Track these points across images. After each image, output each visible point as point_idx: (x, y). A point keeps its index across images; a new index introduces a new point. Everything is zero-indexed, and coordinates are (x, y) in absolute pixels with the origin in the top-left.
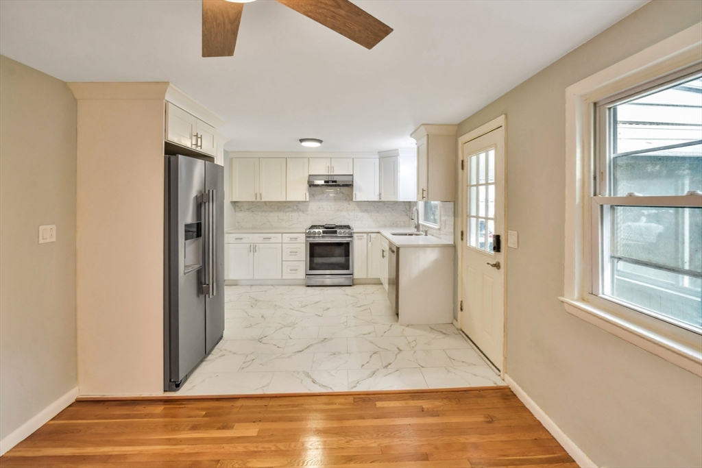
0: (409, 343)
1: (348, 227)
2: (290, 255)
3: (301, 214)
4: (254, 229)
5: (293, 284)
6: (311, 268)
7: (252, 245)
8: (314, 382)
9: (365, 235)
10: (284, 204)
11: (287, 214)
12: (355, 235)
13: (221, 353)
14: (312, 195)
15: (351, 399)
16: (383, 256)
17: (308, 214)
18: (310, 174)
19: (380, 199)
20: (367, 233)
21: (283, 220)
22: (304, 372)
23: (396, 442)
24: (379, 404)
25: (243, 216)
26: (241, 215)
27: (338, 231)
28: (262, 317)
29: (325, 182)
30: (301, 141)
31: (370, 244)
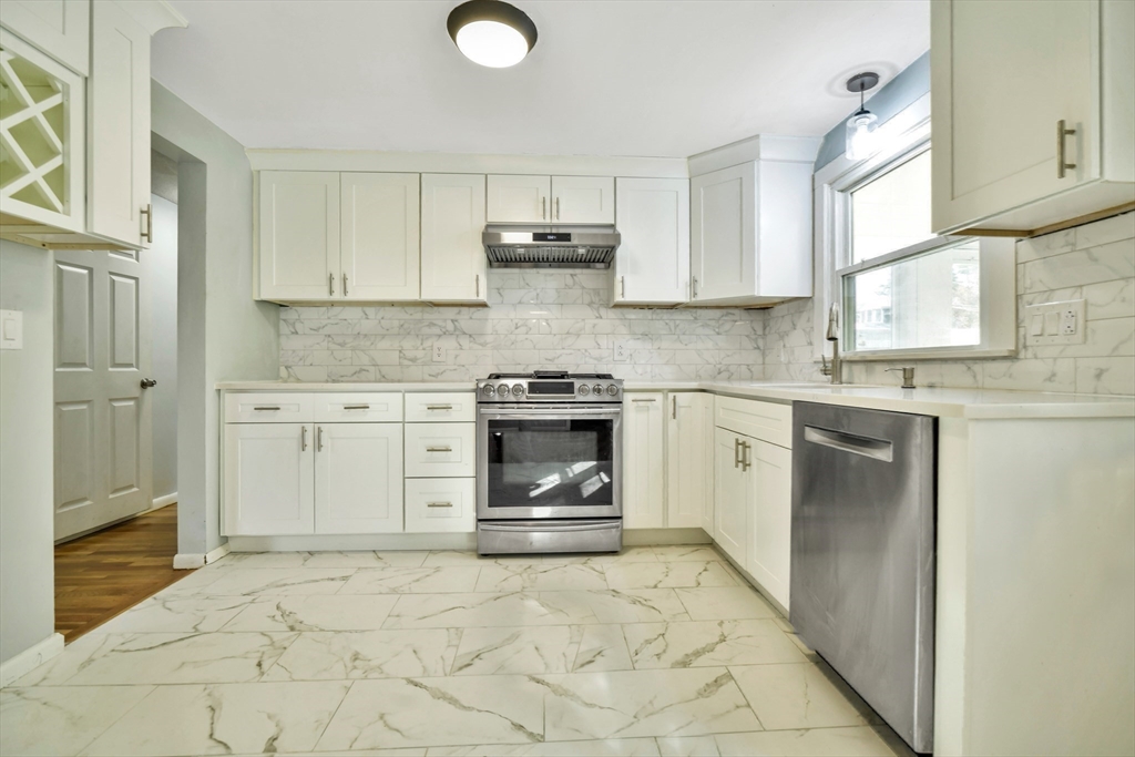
1: (608, 377)
2: (429, 459)
5: (438, 548)
6: (493, 500)
7: (309, 428)
9: (659, 397)
11: (427, 343)
12: (628, 398)
17: (484, 345)
18: (490, 219)
19: (694, 295)
20: (665, 392)
21: (414, 360)
25: (303, 347)
26: (294, 344)
27: (577, 383)
29: (538, 236)
31: (672, 424)
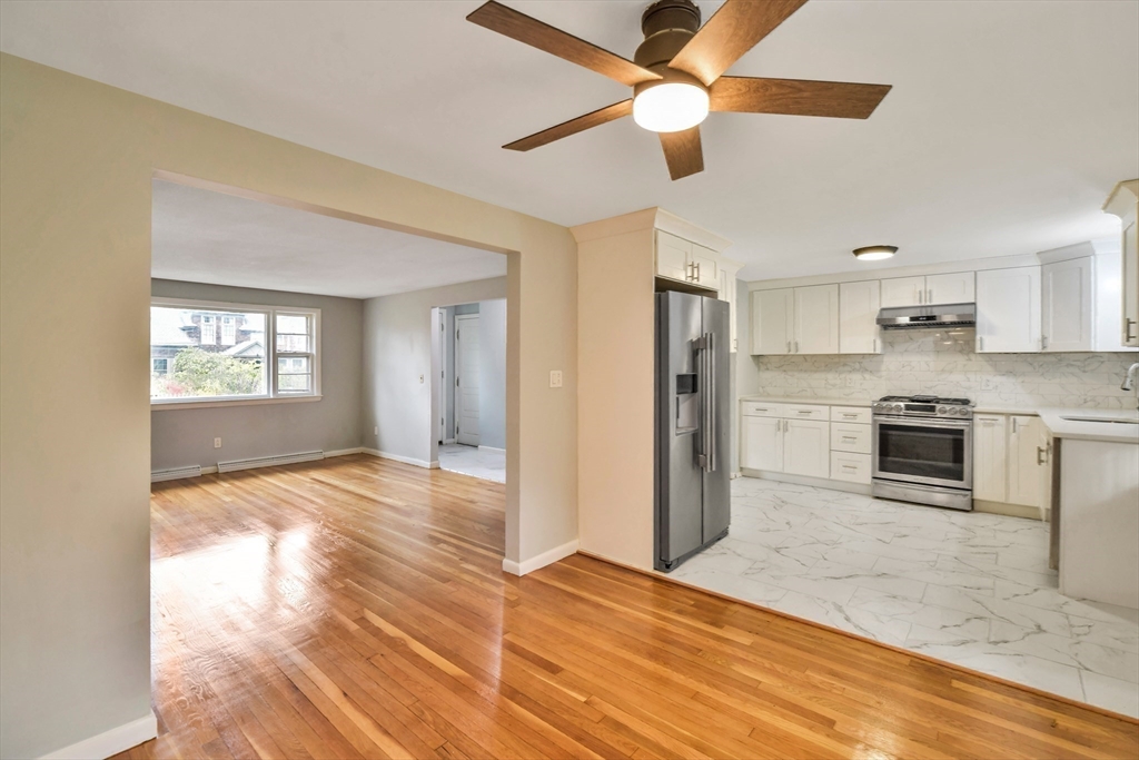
0: (1071, 626)
1: (966, 402)
2: (844, 442)
3: (867, 376)
4: (787, 398)
5: (848, 490)
6: (883, 468)
7: (782, 420)
8: (847, 619)
9: (1002, 419)
10: (837, 360)
11: (843, 376)
12: (977, 418)
13: (722, 551)
14: (888, 344)
15: (906, 661)
16: (1040, 461)
17: (881, 377)
18: (884, 306)
19: (1044, 347)
20: (1008, 415)
21: (834, 385)
22: (834, 604)
23: (970, 738)
24: (956, 684)
25: (771, 377)
26: (767, 376)
27: (938, 406)
28: (788, 523)
29: (912, 319)
30: (857, 252)
31: (1013, 436)
